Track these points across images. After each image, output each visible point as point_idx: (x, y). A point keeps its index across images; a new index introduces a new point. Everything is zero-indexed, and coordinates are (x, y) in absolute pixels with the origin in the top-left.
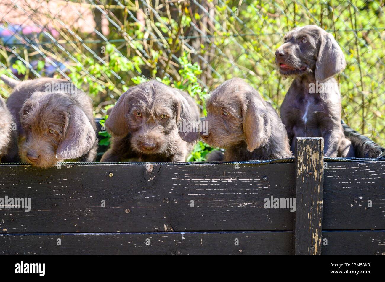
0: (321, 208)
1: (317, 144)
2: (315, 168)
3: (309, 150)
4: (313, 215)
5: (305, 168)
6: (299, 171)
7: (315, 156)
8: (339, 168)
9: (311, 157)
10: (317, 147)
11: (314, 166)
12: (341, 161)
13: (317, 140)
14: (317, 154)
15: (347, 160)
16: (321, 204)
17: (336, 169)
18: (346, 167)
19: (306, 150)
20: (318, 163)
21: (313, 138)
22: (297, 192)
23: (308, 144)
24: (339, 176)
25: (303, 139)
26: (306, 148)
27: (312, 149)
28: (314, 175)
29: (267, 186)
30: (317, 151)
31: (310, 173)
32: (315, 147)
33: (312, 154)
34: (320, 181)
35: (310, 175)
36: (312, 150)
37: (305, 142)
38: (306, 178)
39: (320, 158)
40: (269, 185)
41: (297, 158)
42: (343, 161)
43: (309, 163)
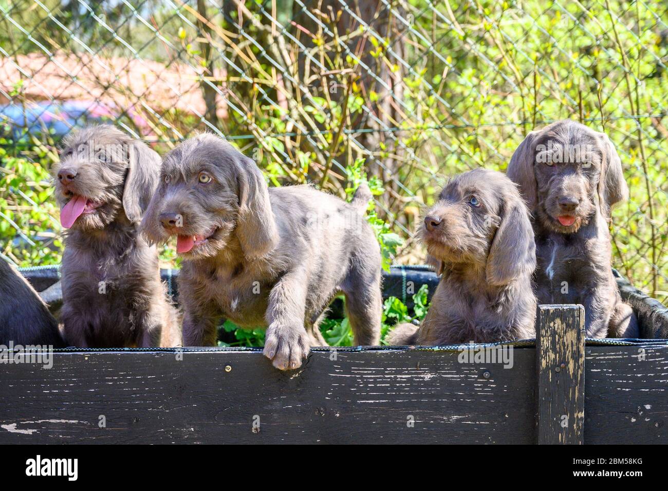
0: (580, 425)
1: (573, 316)
2: (570, 357)
3: (560, 327)
4: (567, 437)
5: (553, 356)
6: (544, 363)
7: (571, 336)
8: (611, 357)
9: (563, 337)
10: (574, 321)
11: (569, 354)
12: (613, 345)
13: (572, 310)
14: (573, 332)
15: (623, 342)
16: (582, 418)
17: (606, 358)
18: (623, 355)
19: (554, 327)
20: (575, 348)
21: (566, 307)
22: (540, 398)
23: (557, 317)
24: (610, 370)
25: (550, 308)
26: (555, 323)
27: (564, 324)
28: (569, 369)
29: (490, 387)
30: (574, 328)
31: (563, 365)
32: (570, 322)
33: (565, 332)
34: (579, 379)
35: (562, 369)
36: (565, 327)
37: (554, 313)
38: (555, 374)
39: (579, 339)
40: (494, 386)
41: (540, 340)
42: (617, 345)
43: (560, 348)
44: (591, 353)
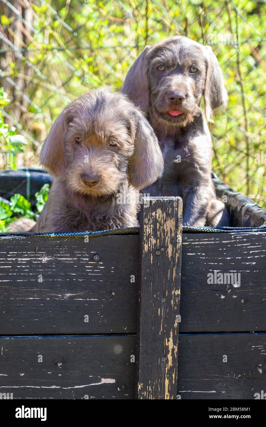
0: (177, 301)
1: (172, 207)
2: (169, 243)
3: (161, 216)
4: (165, 311)
5: (154, 241)
6: (146, 247)
7: (170, 224)
8: (205, 243)
9: (163, 225)
10: (173, 211)
11: (168, 240)
12: (207, 232)
13: (171, 202)
14: (172, 221)
15: (215, 230)
16: (178, 295)
17: (200, 243)
18: (215, 240)
19: (156, 216)
20: (173, 235)
21: (166, 198)
22: (142, 277)
23: (159, 207)
24: (204, 254)
25: (152, 199)
26: (156, 213)
27: (165, 214)
28: (168, 252)
29: (99, 269)
30: (173, 217)
31: (162, 249)
32: (170, 212)
33: (165, 221)
34: (176, 261)
35: (162, 252)
36: (165, 216)
37: (155, 204)
38: (156, 257)
39: (177, 227)
40: (103, 267)
41: (143, 227)
42: (210, 232)
43: (160, 234)
44: (188, 239)
